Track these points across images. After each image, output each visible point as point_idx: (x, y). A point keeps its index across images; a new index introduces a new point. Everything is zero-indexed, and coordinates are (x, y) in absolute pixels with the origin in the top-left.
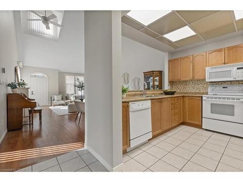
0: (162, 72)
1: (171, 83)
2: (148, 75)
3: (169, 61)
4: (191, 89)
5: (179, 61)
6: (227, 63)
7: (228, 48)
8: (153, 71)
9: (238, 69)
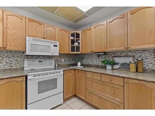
6: (46, 39)
9: (54, 46)
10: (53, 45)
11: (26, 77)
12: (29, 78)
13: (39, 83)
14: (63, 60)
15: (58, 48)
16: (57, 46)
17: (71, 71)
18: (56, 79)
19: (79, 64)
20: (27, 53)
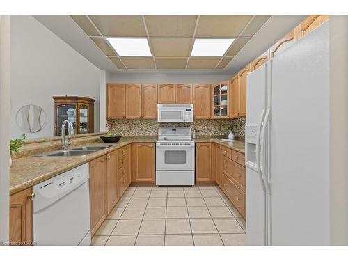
0: (93, 101)
1: (111, 121)
2: (63, 104)
3: (108, 85)
4: (138, 131)
5: (124, 89)
6: (178, 102)
7: (178, 85)
8: (77, 98)
9: (187, 110)
10: (184, 110)
11: (155, 144)
12: (157, 145)
13: (166, 152)
14: (206, 129)
15: (192, 112)
16: (190, 110)
17: (207, 144)
18: (185, 152)
19: (231, 135)
20: (159, 121)
